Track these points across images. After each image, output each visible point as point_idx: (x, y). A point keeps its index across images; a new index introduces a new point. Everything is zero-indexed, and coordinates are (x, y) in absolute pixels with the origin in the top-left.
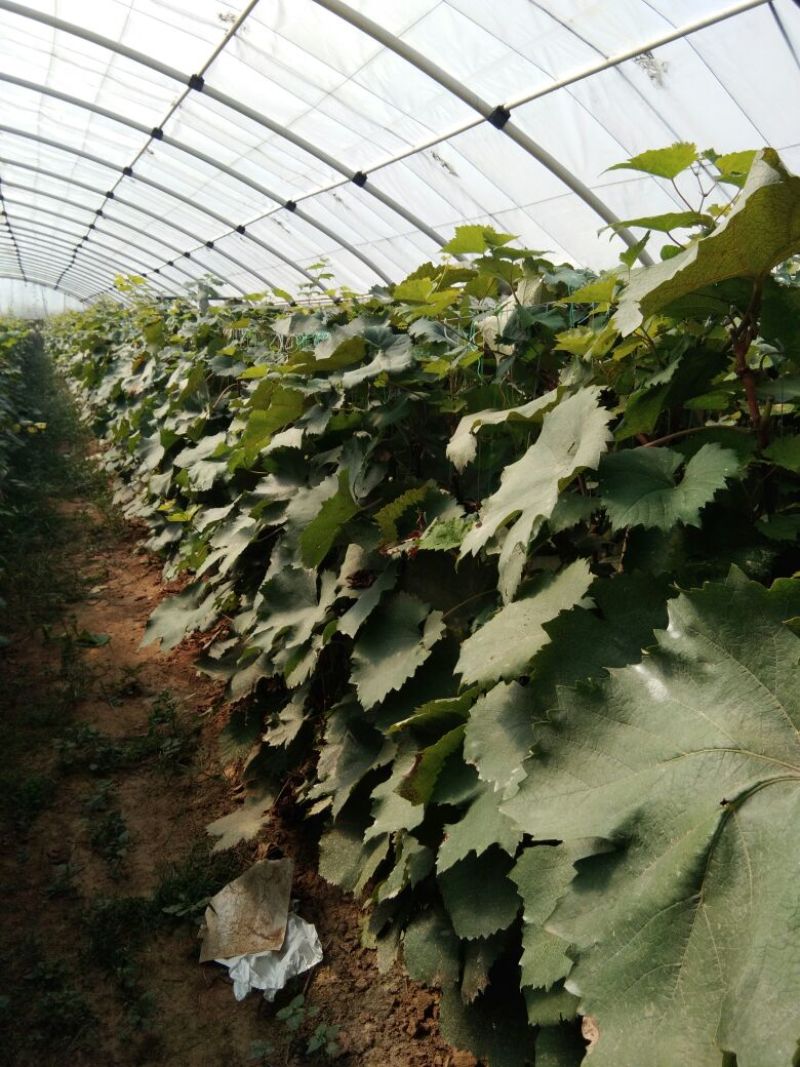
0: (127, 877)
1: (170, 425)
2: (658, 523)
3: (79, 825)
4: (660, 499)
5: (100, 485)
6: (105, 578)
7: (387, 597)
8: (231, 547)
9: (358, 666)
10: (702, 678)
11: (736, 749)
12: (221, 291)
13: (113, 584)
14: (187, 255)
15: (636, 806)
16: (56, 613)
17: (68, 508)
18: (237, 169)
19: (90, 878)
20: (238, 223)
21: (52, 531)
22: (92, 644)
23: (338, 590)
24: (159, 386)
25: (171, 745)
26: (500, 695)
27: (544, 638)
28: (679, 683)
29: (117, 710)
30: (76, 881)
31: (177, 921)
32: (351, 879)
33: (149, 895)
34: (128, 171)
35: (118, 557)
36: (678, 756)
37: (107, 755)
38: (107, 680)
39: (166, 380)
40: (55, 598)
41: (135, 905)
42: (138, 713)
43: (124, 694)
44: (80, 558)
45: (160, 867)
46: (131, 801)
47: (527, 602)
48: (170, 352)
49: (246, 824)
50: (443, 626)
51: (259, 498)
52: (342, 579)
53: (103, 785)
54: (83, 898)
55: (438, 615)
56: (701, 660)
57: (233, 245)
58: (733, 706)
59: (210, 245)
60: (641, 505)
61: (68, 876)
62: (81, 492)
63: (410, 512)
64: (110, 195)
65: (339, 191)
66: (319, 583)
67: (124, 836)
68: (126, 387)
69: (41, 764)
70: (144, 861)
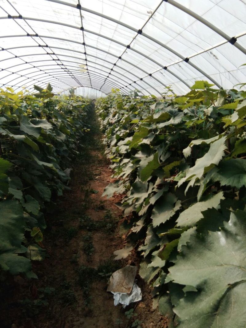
0: (92, 262)
1: (118, 133)
2: (236, 185)
3: (82, 244)
4: (239, 177)
5: (103, 148)
6: (100, 174)
7: (165, 193)
8: (128, 171)
9: (154, 213)
10: (236, 241)
11: (240, 267)
12: (139, 94)
13: (102, 176)
14: (135, 82)
15: (206, 278)
16: (85, 183)
17: (94, 153)
18: (150, 57)
19: (82, 260)
20: (150, 73)
21: (88, 159)
22: (94, 193)
23: (153, 189)
24: (119, 121)
25: (109, 225)
26: (192, 231)
27: (201, 216)
28: (229, 240)
29: (97, 213)
30: (78, 260)
31: (102, 278)
32: (147, 278)
33: (96, 268)
34: (120, 58)
35: (104, 169)
36: (222, 265)
37: (92, 225)
38: (95, 204)
39: (120, 120)
40: (86, 178)
41: (92, 270)
42: (102, 214)
43: (99, 208)
44: (94, 168)
45: (101, 260)
46: (96, 240)
47: (203, 203)
48: (122, 112)
49: (124, 253)
50: (180, 205)
51: (136, 158)
52: (155, 186)
53: (90, 234)
54: (79, 265)
55: (180, 201)
56: (236, 235)
57: (148, 79)
58: (243, 252)
59: (141, 79)
60: (232, 179)
61: (76, 258)
62: (98, 149)
63: (174, 168)
64: (115, 65)
65: (180, 64)
66: (148, 186)
67: (93, 249)
68: (110, 121)
69: (74, 225)
70: (97, 258)
